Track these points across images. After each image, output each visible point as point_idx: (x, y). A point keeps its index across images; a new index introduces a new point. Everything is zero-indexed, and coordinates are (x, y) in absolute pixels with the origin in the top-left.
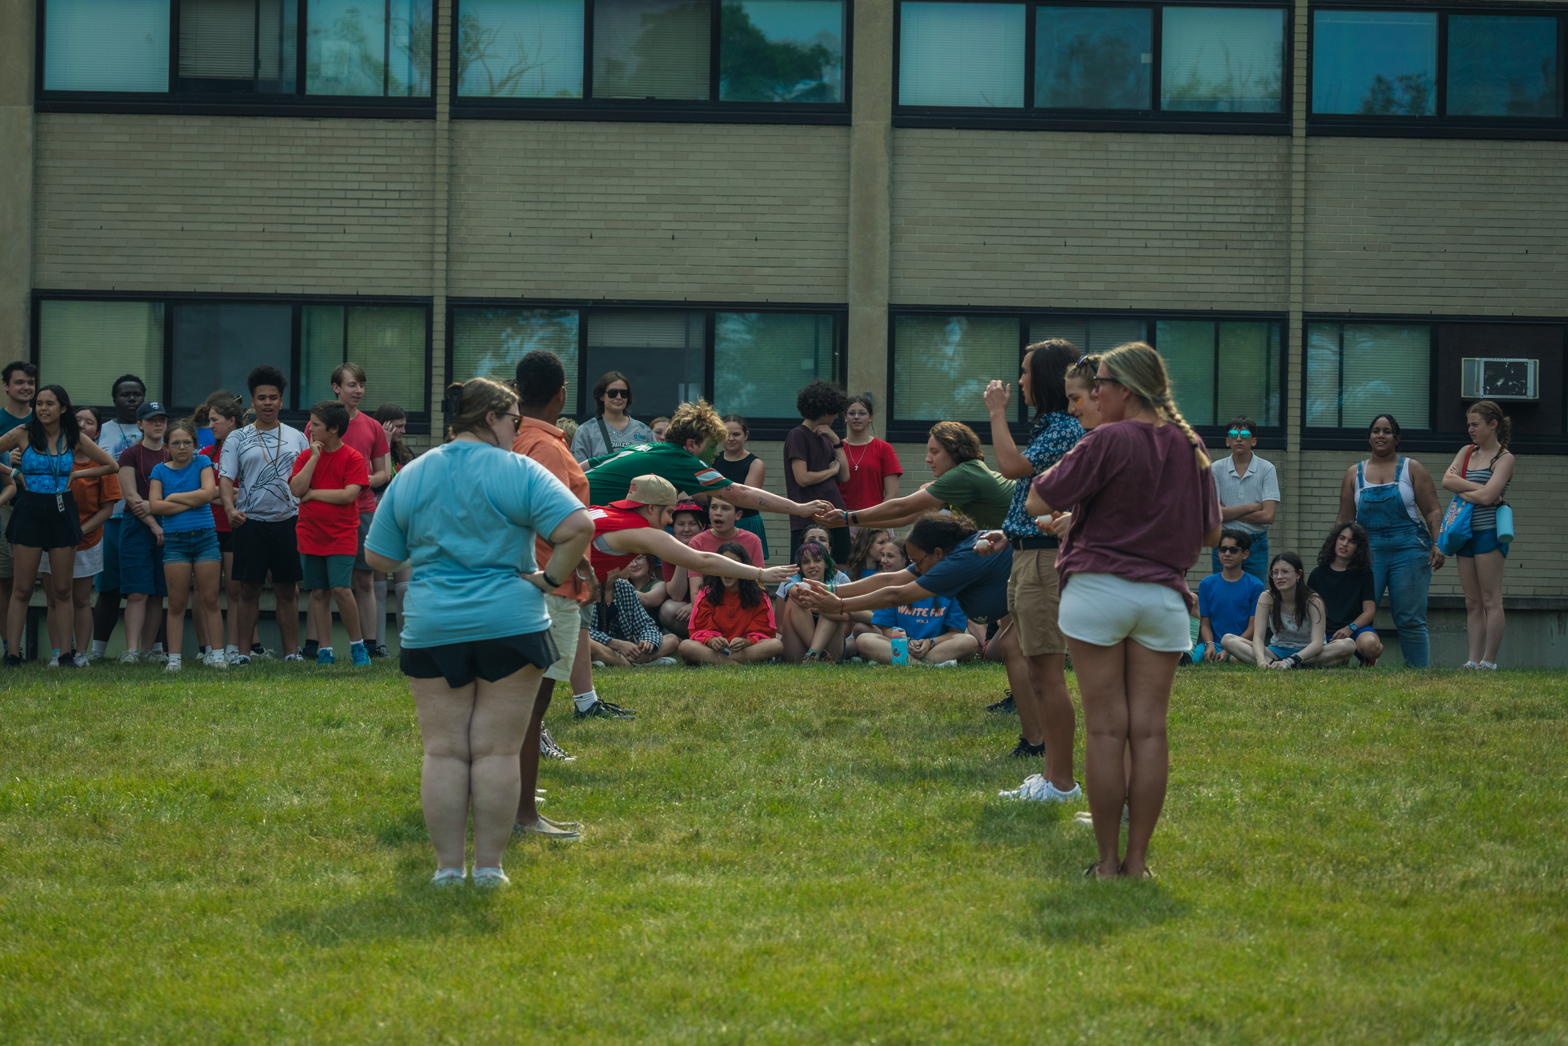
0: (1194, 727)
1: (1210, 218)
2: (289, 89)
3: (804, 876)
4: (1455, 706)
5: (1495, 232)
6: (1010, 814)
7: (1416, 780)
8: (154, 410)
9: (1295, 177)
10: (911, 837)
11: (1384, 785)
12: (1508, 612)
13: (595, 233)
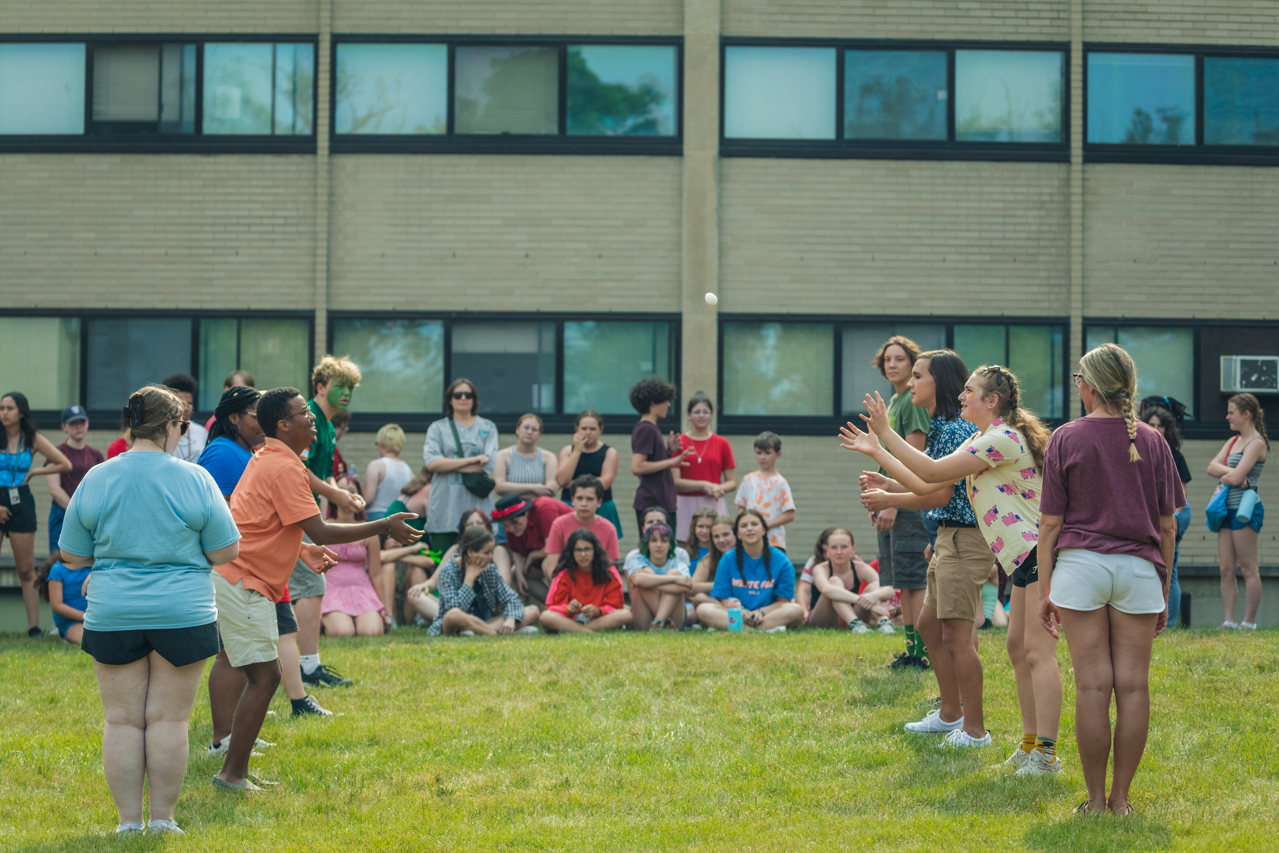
0: (998, 683)
1: (1000, 235)
2: (188, 128)
3: (663, 816)
4: (1223, 661)
5: (1248, 246)
7: (1192, 726)
8: (74, 415)
9: (1074, 198)
10: (756, 781)
11: (1165, 730)
12: (1264, 578)
13: (458, 253)
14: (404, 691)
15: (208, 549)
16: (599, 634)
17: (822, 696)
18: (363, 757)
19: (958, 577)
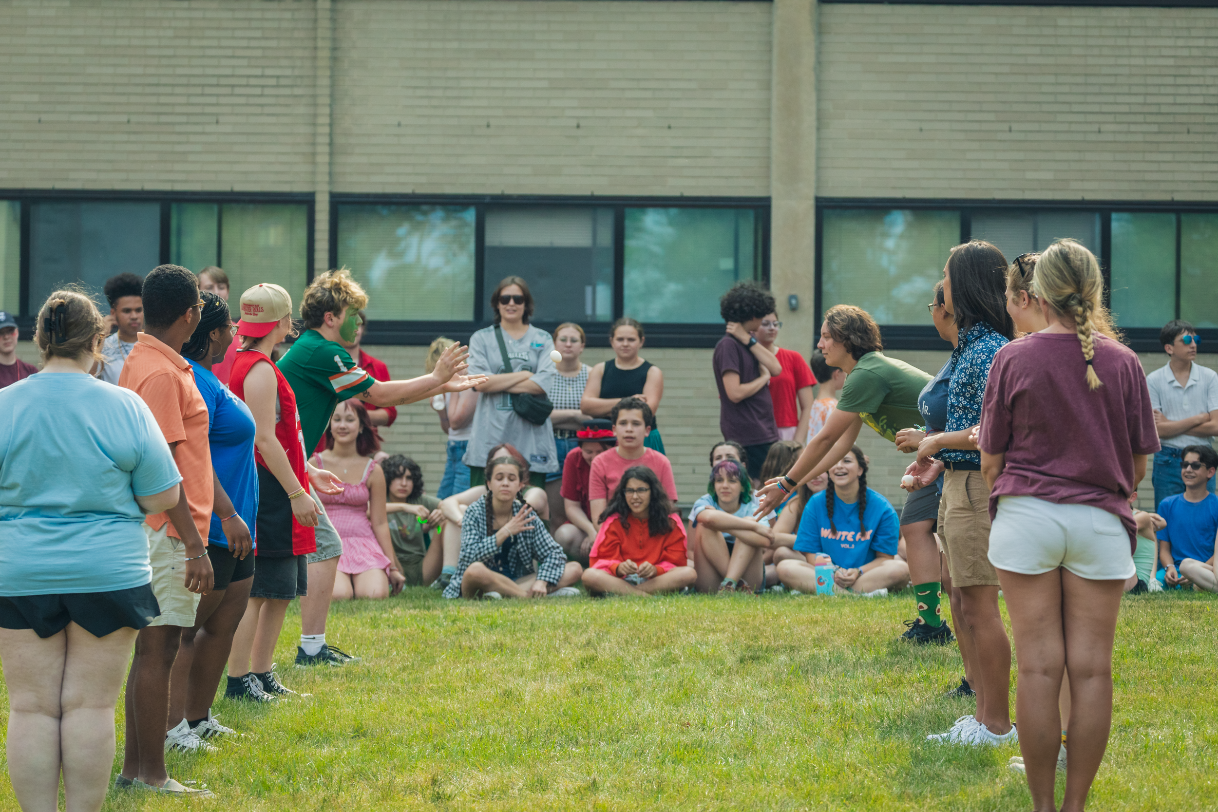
0: (1145, 662)
1: (1170, 100)
6: (938, 760)
10: (831, 785)
13: (493, 122)
14: (404, 669)
15: (140, 494)
16: (655, 598)
17: (923, 677)
18: (345, 753)
19: (973, 534)
